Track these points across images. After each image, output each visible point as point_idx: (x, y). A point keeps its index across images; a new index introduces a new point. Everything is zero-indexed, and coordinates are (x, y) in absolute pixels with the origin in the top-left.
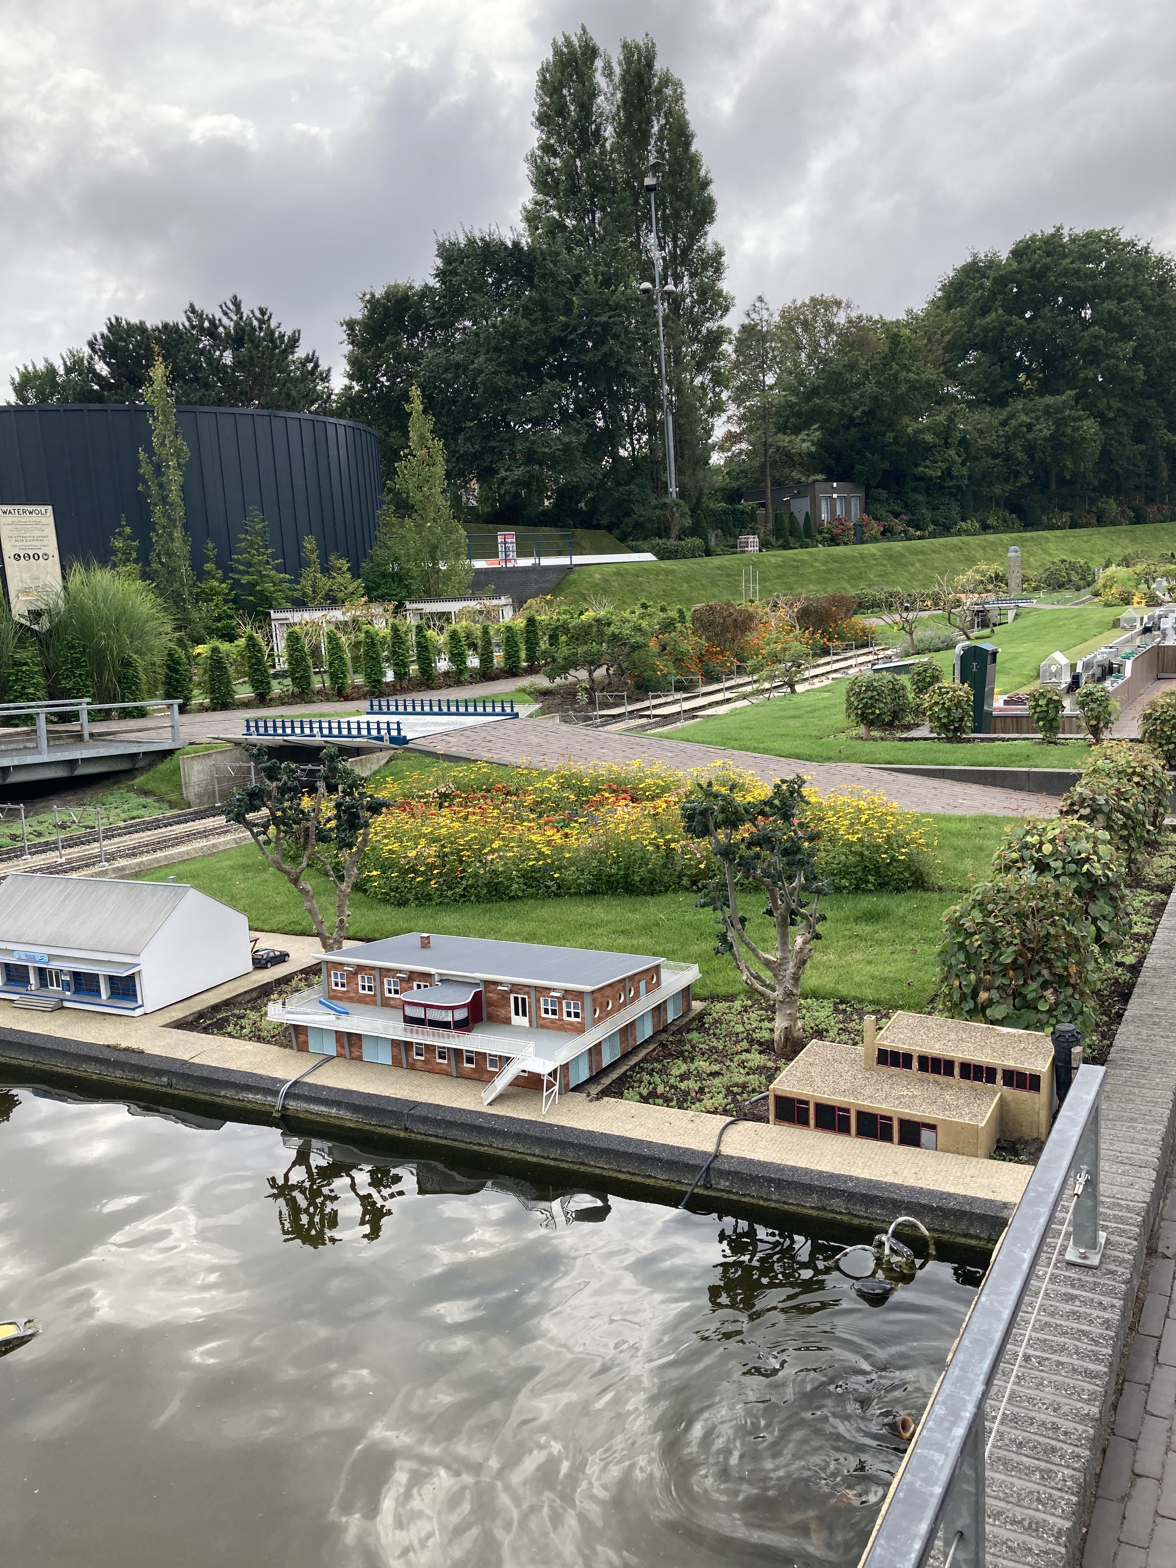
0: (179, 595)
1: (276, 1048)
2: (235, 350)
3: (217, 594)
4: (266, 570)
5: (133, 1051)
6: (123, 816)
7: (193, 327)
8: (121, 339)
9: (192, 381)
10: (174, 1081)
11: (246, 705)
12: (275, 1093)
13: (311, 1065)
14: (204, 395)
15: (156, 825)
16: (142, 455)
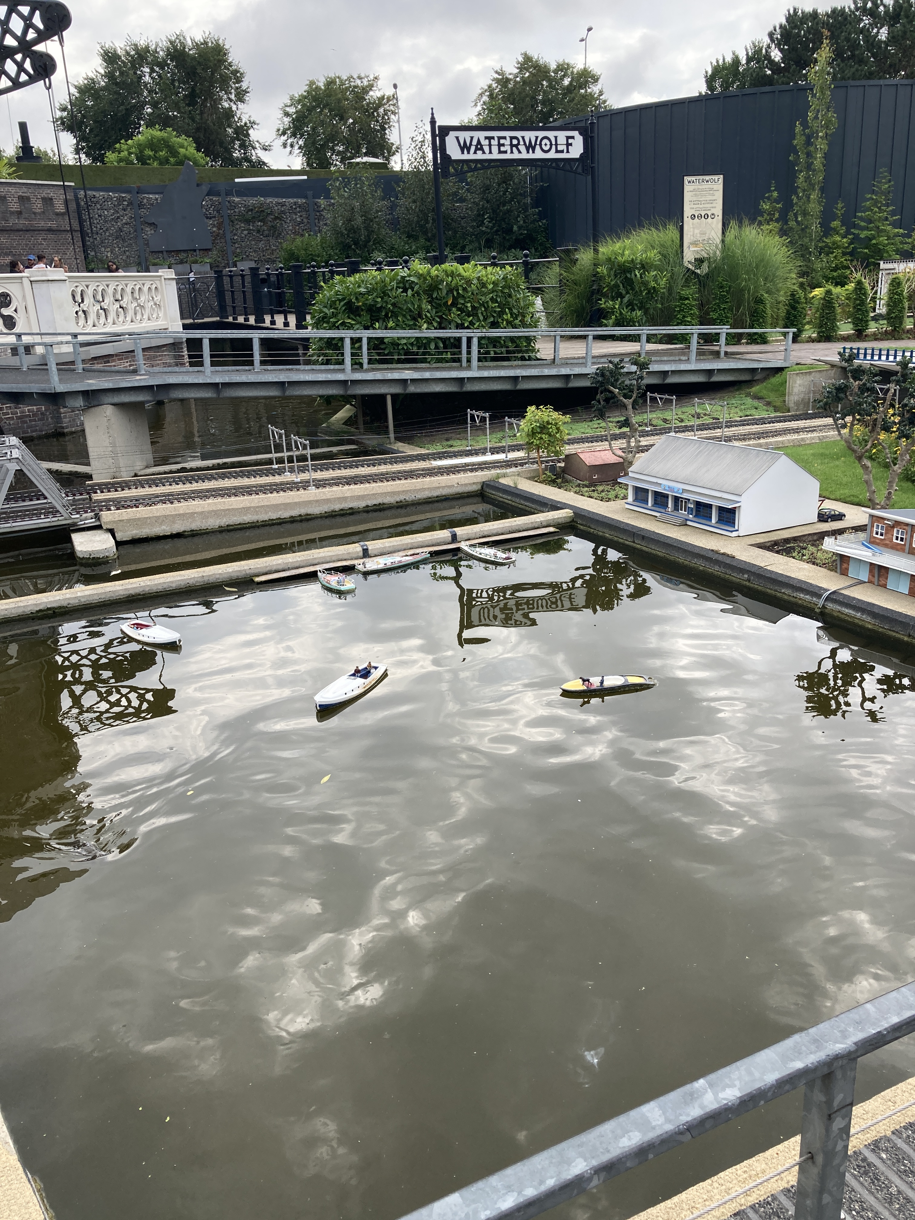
0: (807, 248)
1: (825, 570)
2: (891, 26)
3: (838, 247)
4: (883, 225)
5: (728, 555)
6: (740, 414)
7: (857, 9)
8: (796, 27)
9: (849, 58)
10: (752, 578)
11: (846, 339)
12: (819, 596)
13: (847, 584)
14: (857, 70)
15: (763, 421)
16: (798, 128)
